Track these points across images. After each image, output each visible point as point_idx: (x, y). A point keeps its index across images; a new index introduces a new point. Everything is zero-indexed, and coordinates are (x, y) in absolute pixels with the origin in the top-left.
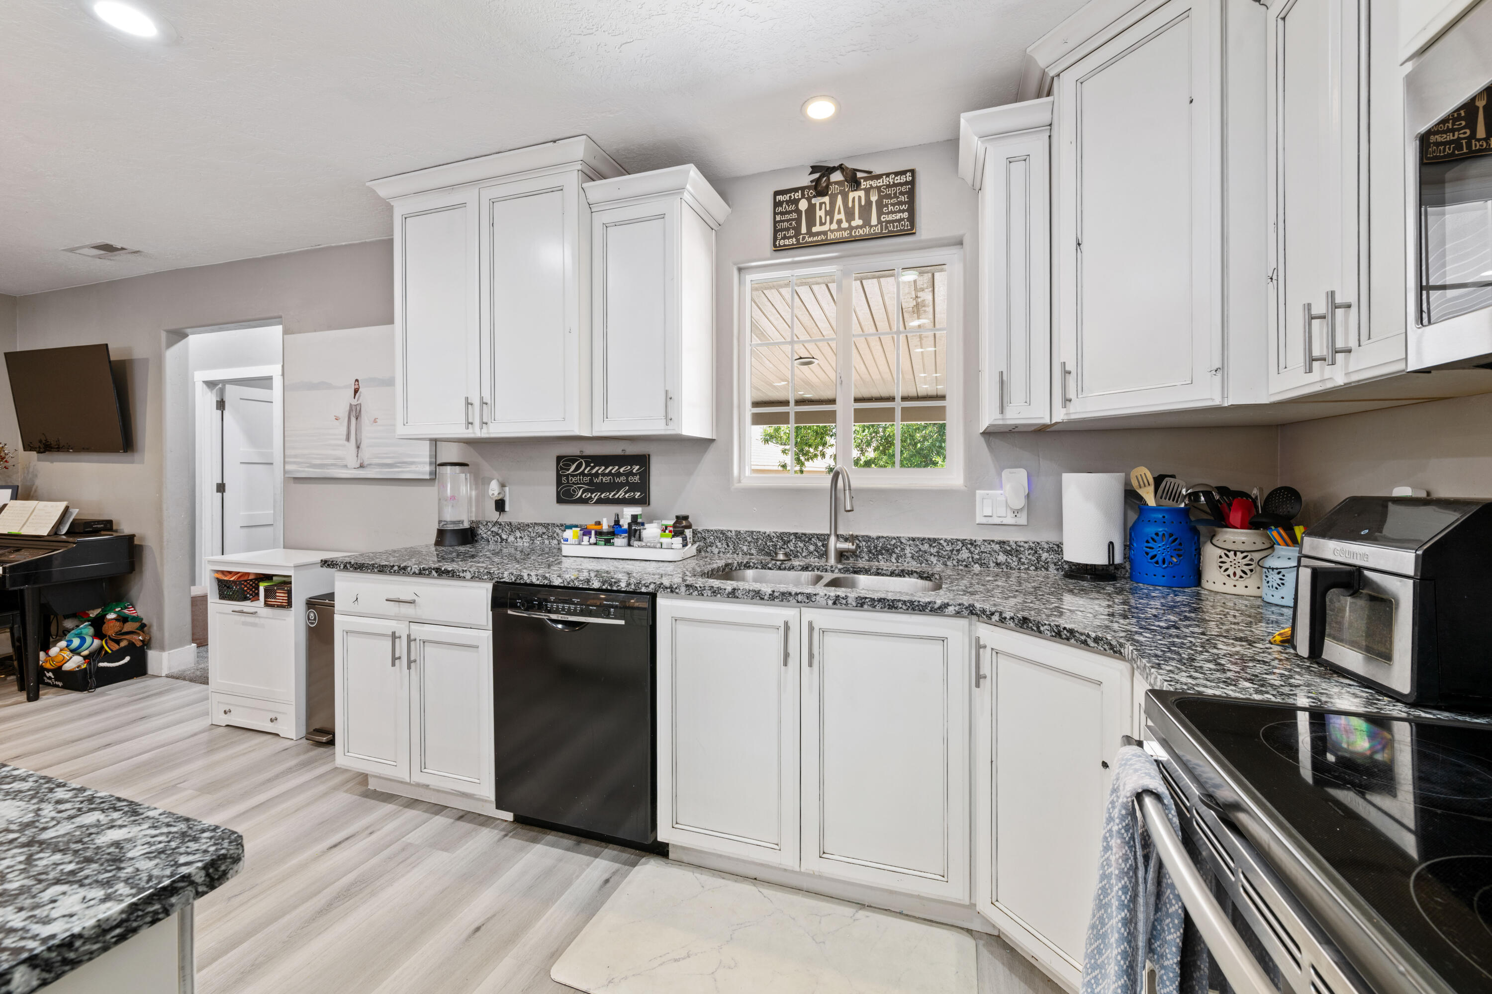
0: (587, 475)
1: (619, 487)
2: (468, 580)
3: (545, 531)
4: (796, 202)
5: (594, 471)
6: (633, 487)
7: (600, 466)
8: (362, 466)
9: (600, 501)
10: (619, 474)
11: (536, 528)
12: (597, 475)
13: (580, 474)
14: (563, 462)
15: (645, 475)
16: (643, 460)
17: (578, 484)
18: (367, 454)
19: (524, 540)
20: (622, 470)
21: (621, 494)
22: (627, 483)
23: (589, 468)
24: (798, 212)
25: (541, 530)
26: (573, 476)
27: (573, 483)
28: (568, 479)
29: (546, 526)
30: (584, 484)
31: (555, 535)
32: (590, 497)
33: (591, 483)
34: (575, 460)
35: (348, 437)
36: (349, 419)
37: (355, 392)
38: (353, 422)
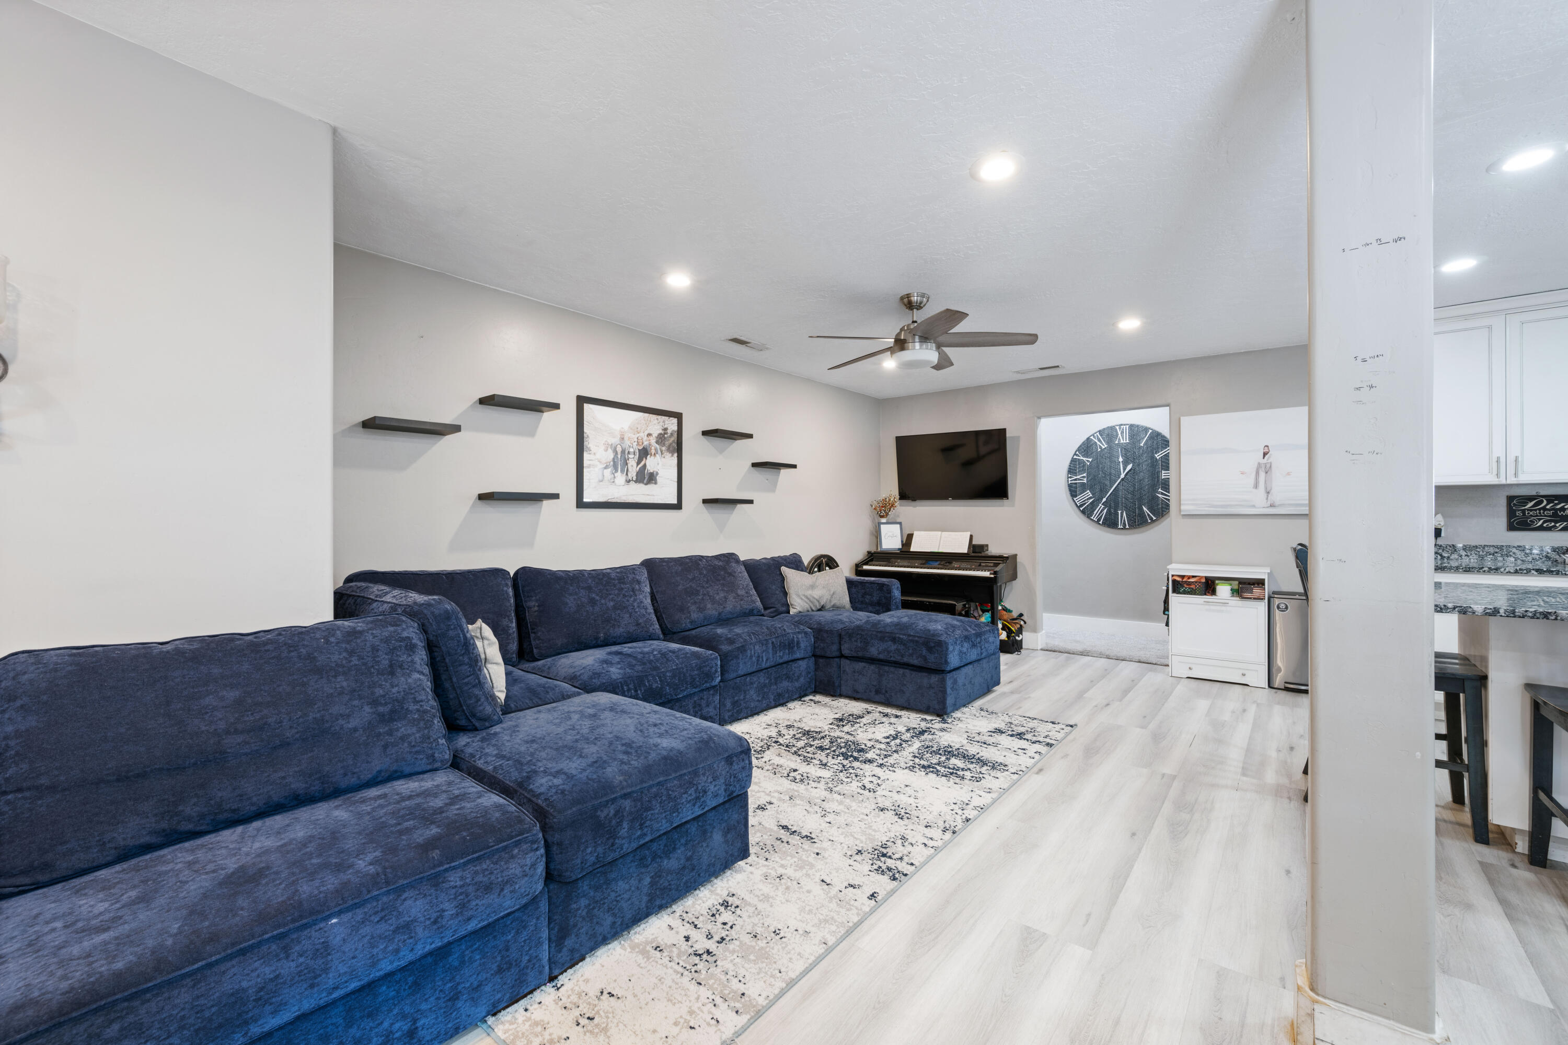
0: (1549, 510)
3: (1497, 550)
5: (1559, 507)
8: (1272, 506)
11: (1486, 548)
12: (1562, 509)
13: (1540, 509)
14: (1510, 499)
17: (1537, 516)
18: (1277, 497)
19: (1471, 557)
23: (1552, 505)
25: (1492, 550)
26: (1531, 511)
27: (1531, 516)
28: (1525, 513)
29: (1501, 548)
30: (1545, 516)
31: (1511, 553)
32: (1553, 526)
33: (1555, 515)
34: (1531, 498)
35: (1256, 486)
36: (1257, 473)
37: (1265, 454)
38: (1262, 475)
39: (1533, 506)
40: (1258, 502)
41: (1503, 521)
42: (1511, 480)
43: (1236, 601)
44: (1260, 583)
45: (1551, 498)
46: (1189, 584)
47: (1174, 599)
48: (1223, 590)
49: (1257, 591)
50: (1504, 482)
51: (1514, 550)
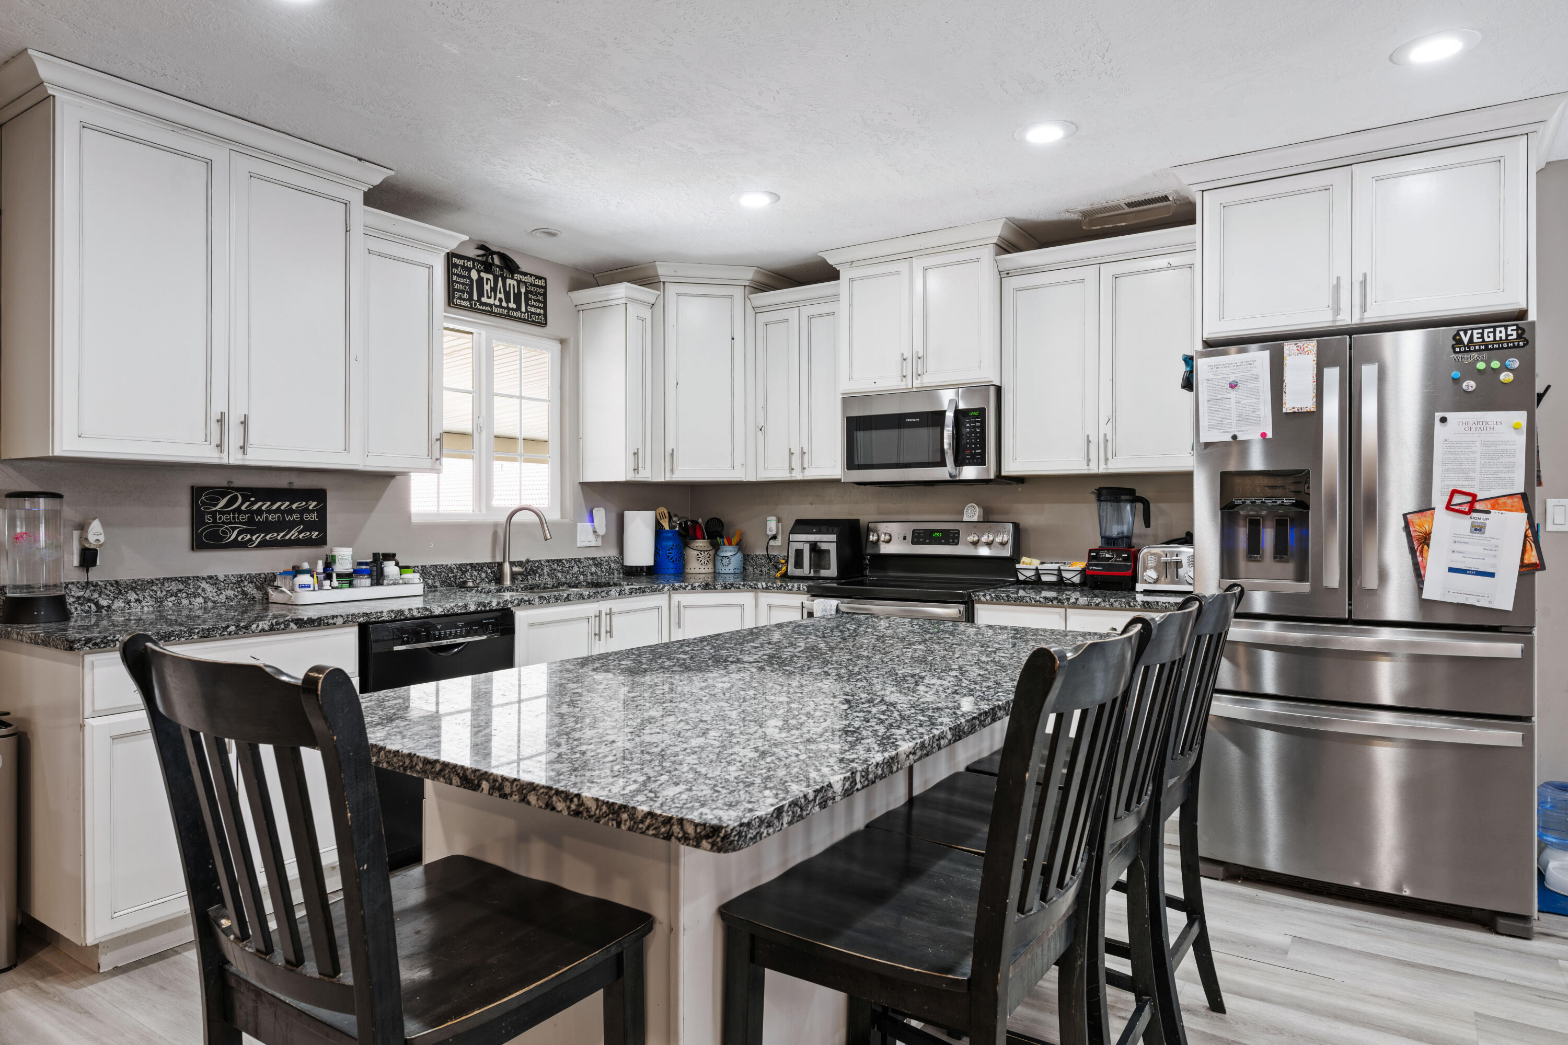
0: (245, 512)
1: (291, 526)
2: (339, 627)
3: (181, 587)
4: (469, 270)
5: (255, 507)
6: (309, 526)
7: (265, 501)
9: (264, 544)
10: (290, 511)
11: (166, 585)
12: (259, 512)
13: (234, 511)
14: (196, 492)
15: (322, 512)
16: (320, 495)
17: (231, 523)
19: (144, 603)
20: (294, 507)
21: (293, 534)
22: (302, 521)
23: (248, 503)
24: (472, 280)
25: (174, 587)
26: (223, 513)
27: (224, 522)
28: (214, 517)
29: (185, 581)
30: (240, 523)
31: (200, 591)
32: (250, 540)
33: (251, 521)
34: (221, 492)
39: (226, 506)
41: (184, 533)
42: (235, 458)
45: (250, 493)
50: (225, 461)
51: (204, 585)
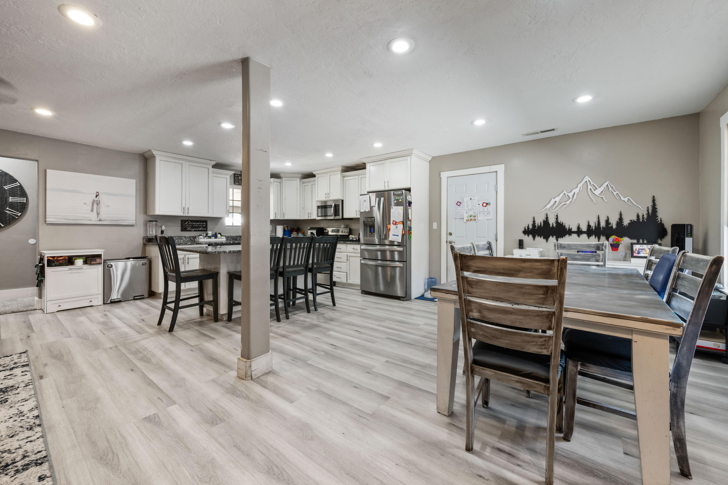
0: (191, 225)
1: (200, 227)
2: (204, 245)
3: (179, 238)
4: (239, 177)
6: (204, 227)
7: (195, 223)
8: (100, 220)
9: (195, 231)
10: (200, 225)
12: (194, 225)
13: (189, 225)
14: (182, 221)
15: (206, 225)
16: (206, 222)
17: (188, 227)
20: (201, 224)
21: (201, 229)
22: (202, 227)
23: (192, 223)
24: (239, 179)
25: (177, 238)
26: (187, 225)
28: (185, 225)
29: (179, 237)
30: (190, 227)
32: (192, 230)
33: (192, 226)
34: (186, 221)
35: (92, 211)
36: (93, 205)
37: (97, 196)
38: (95, 206)
39: (188, 223)
40: (93, 218)
41: (180, 228)
42: (187, 215)
43: (86, 266)
44: (99, 256)
45: (192, 221)
46: (58, 261)
47: (48, 270)
48: (79, 262)
49: (98, 260)
50: (185, 215)
51: (183, 238)
